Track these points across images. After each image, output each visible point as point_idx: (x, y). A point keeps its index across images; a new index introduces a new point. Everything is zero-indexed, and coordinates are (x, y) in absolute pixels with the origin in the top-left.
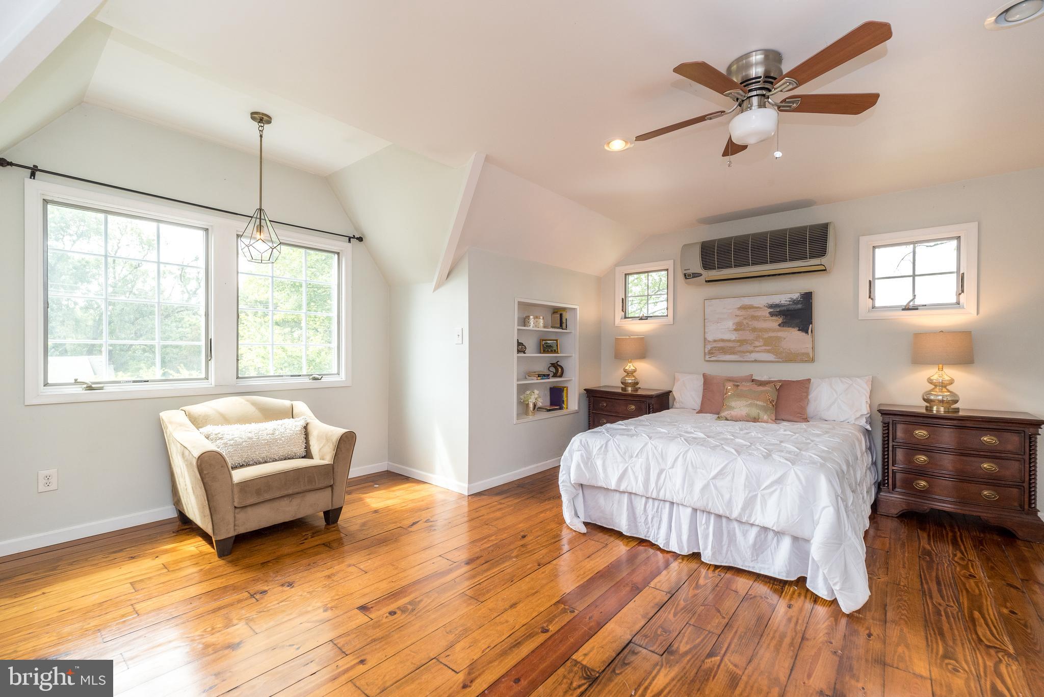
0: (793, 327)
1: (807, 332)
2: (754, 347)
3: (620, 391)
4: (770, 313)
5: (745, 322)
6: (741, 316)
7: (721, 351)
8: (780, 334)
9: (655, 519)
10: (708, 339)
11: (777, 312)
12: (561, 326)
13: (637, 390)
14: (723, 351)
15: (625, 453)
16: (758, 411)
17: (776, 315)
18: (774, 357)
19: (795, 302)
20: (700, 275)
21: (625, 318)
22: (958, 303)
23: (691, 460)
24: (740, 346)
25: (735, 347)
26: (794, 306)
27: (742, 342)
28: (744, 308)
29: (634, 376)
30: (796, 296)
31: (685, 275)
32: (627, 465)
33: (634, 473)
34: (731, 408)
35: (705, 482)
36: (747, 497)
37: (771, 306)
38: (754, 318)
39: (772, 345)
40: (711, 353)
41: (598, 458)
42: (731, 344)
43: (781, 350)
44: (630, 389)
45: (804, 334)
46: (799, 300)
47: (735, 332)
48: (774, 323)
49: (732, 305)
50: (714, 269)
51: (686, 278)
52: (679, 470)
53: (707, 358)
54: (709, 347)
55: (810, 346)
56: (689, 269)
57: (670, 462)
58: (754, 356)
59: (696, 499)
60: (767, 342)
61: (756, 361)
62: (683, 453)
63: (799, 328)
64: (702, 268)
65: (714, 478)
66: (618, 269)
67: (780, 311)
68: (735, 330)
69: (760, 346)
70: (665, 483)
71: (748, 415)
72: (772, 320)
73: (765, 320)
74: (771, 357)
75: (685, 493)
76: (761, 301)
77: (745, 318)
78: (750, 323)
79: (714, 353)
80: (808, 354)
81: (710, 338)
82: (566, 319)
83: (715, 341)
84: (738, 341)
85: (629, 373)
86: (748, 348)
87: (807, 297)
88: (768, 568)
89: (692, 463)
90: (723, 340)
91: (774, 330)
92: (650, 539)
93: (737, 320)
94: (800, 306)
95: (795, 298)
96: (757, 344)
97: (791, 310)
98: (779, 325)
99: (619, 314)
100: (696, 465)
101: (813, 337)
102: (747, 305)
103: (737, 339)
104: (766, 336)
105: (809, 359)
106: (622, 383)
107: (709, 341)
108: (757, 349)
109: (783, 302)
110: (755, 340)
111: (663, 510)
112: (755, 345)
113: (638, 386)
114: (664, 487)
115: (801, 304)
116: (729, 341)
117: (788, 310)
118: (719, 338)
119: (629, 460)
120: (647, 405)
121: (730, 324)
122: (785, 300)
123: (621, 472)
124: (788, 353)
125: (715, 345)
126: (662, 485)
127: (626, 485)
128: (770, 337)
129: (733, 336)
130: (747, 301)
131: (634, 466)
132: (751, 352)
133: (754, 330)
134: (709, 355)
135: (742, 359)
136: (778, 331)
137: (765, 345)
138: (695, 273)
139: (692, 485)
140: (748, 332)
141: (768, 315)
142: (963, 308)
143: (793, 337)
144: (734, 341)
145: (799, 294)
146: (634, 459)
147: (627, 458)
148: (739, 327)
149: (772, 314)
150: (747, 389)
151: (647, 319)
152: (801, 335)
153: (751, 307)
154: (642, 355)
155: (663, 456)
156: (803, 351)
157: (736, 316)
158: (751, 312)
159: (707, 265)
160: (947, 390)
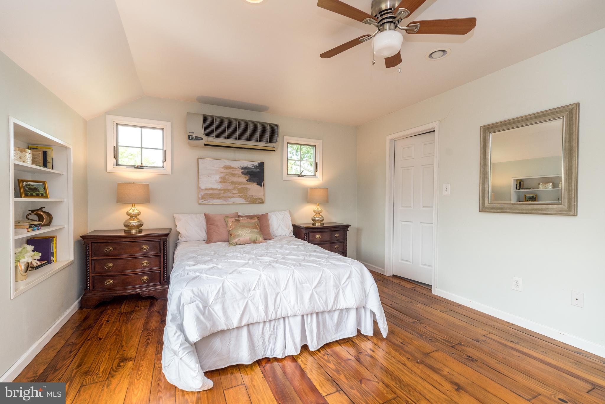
0: (254, 182)
1: (261, 186)
2: (232, 194)
3: (123, 234)
4: (242, 172)
5: (227, 177)
6: (225, 172)
7: (211, 197)
8: (247, 186)
9: (272, 337)
10: (201, 188)
11: (246, 172)
12: (45, 165)
13: (141, 231)
14: (213, 196)
15: (244, 290)
16: (256, 236)
17: (245, 174)
18: (244, 200)
19: (255, 167)
20: (202, 139)
21: (117, 165)
22: (315, 176)
23: (299, 279)
24: (224, 193)
25: (221, 194)
26: (255, 170)
27: (225, 190)
28: (226, 167)
29: (138, 219)
30: (256, 164)
31: (189, 136)
32: (246, 300)
33: (254, 304)
34: (238, 236)
35: (310, 292)
36: (336, 293)
37: (243, 168)
38: (233, 175)
39: (243, 193)
40: (203, 198)
41: (216, 303)
42: (217, 192)
43: (248, 196)
44: (134, 231)
45: (260, 187)
46: (258, 166)
47: (220, 184)
48: (244, 179)
49: (218, 165)
50: (213, 136)
51: (189, 139)
52: (292, 290)
53: (201, 201)
54: (202, 194)
55: (262, 194)
56: (194, 133)
57: (283, 286)
58: (232, 200)
59: (307, 307)
60: (241, 191)
61: (234, 203)
62: (291, 276)
63: (257, 183)
64: (204, 134)
65: (315, 287)
66: (110, 118)
67: (247, 172)
68: (221, 182)
69: (236, 193)
70: (281, 303)
71: (250, 239)
72: (243, 177)
73: (239, 177)
74: (242, 200)
75: (299, 306)
76: (237, 164)
77: (227, 175)
78: (230, 178)
79: (206, 198)
80: (261, 199)
81: (203, 186)
82: (52, 158)
83: (206, 189)
84: (222, 190)
85: (132, 216)
86: (229, 194)
87: (261, 165)
88: (344, 333)
89: (299, 281)
90: (212, 189)
91: (244, 184)
92: (268, 355)
93: (222, 175)
94: (258, 170)
95: (255, 165)
96: (235, 192)
97: (253, 172)
98: (247, 181)
99: (111, 161)
100: (302, 282)
101: (264, 188)
102: (228, 166)
103: (222, 188)
104: (240, 187)
105: (261, 201)
106: (125, 226)
107: (202, 190)
108: (234, 195)
109: (249, 167)
110: (233, 190)
111: (279, 327)
112: (233, 193)
113: (142, 228)
114: (280, 307)
115: (259, 169)
116: (217, 189)
117: (252, 172)
118: (210, 187)
119: (248, 295)
120: (162, 243)
121: (217, 178)
122: (250, 165)
123: (242, 309)
124: (251, 198)
125: (206, 192)
126: (278, 306)
127: (247, 319)
128: (242, 188)
129: (219, 186)
130: (228, 163)
131: (253, 299)
132: (231, 197)
133: (233, 183)
134: (202, 200)
135: (224, 202)
136: (247, 184)
137: (239, 193)
138: (198, 137)
139: (302, 298)
140: (229, 184)
141: (241, 174)
142: (317, 178)
143: (254, 187)
144: (220, 190)
145: (257, 163)
146: (252, 293)
147: (246, 294)
148: (223, 180)
149: (243, 173)
150: (246, 222)
151: (143, 168)
152: (258, 187)
153: (230, 167)
154: (146, 200)
155: (277, 283)
156: (260, 197)
157: (221, 172)
158: (231, 171)
159: (208, 132)
160: (320, 215)
